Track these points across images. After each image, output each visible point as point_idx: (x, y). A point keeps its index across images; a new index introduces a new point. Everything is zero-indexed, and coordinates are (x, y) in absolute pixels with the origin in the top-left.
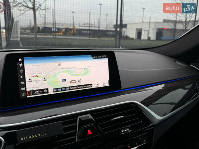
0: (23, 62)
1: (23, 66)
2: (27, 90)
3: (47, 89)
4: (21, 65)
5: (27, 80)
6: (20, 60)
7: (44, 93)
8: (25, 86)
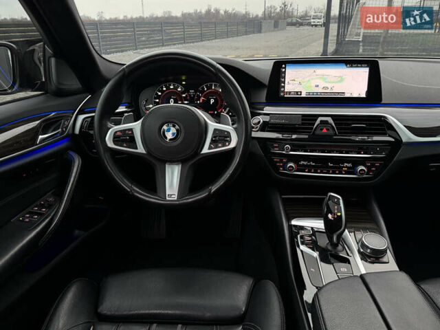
0: (285, 68)
1: (285, 71)
2: (286, 90)
3: (301, 92)
4: (284, 70)
5: (286, 82)
6: (283, 66)
7: (297, 94)
8: (284, 87)
